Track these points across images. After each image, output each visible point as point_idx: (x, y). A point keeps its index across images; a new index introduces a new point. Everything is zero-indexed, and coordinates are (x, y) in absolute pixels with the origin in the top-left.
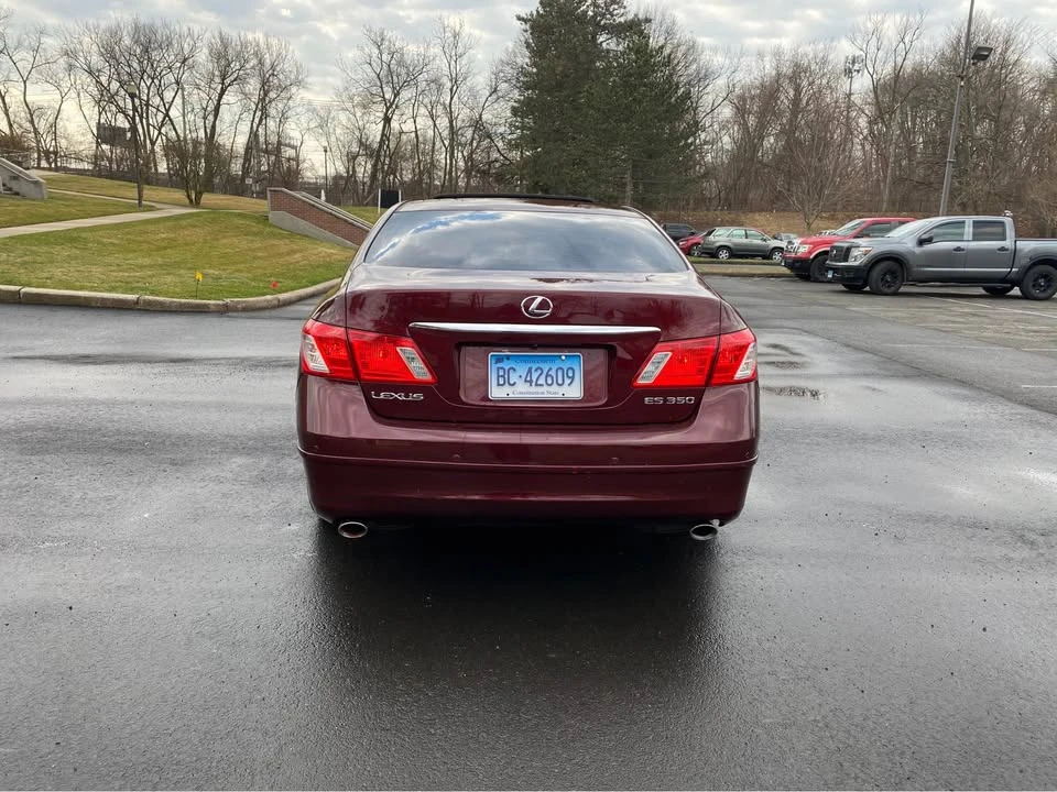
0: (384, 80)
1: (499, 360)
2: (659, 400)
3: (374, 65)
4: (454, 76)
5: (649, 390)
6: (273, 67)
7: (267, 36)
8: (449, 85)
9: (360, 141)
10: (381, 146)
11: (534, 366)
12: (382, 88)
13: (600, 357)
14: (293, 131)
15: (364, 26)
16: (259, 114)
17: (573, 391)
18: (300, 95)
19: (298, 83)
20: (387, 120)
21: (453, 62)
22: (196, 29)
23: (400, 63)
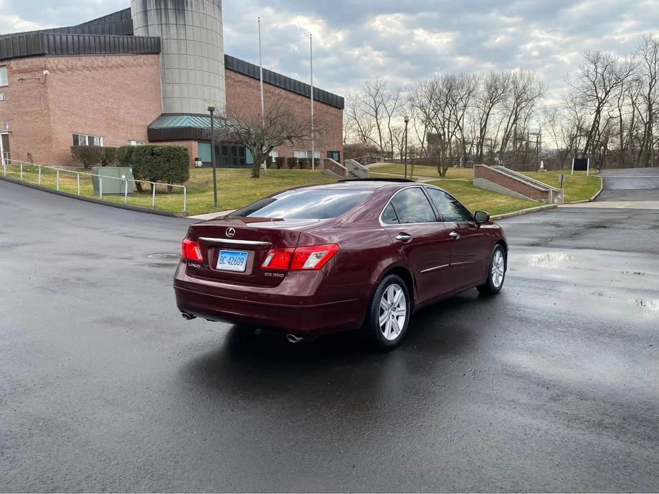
0: (598, 85)
1: (223, 253)
2: (270, 274)
3: (591, 76)
4: (653, 74)
5: (266, 270)
6: (524, 88)
7: (521, 70)
8: (649, 80)
9: (578, 127)
10: (593, 129)
11: (232, 256)
12: (596, 90)
13: (253, 253)
14: (533, 125)
15: (585, 52)
16: (513, 117)
17: (241, 268)
18: (539, 103)
19: (540, 95)
20: (598, 111)
21: (653, 65)
22: (478, 73)
23: (611, 72)
